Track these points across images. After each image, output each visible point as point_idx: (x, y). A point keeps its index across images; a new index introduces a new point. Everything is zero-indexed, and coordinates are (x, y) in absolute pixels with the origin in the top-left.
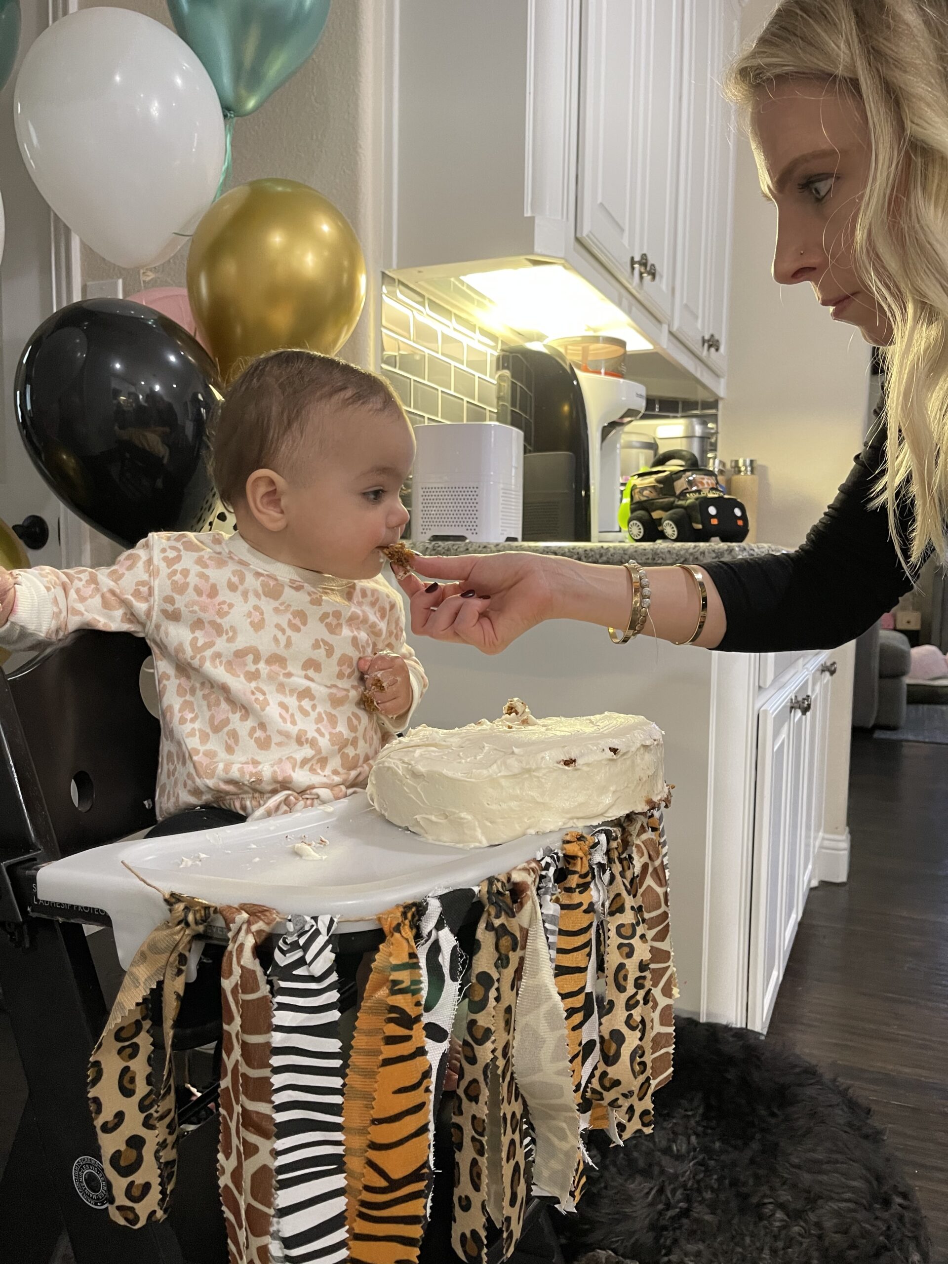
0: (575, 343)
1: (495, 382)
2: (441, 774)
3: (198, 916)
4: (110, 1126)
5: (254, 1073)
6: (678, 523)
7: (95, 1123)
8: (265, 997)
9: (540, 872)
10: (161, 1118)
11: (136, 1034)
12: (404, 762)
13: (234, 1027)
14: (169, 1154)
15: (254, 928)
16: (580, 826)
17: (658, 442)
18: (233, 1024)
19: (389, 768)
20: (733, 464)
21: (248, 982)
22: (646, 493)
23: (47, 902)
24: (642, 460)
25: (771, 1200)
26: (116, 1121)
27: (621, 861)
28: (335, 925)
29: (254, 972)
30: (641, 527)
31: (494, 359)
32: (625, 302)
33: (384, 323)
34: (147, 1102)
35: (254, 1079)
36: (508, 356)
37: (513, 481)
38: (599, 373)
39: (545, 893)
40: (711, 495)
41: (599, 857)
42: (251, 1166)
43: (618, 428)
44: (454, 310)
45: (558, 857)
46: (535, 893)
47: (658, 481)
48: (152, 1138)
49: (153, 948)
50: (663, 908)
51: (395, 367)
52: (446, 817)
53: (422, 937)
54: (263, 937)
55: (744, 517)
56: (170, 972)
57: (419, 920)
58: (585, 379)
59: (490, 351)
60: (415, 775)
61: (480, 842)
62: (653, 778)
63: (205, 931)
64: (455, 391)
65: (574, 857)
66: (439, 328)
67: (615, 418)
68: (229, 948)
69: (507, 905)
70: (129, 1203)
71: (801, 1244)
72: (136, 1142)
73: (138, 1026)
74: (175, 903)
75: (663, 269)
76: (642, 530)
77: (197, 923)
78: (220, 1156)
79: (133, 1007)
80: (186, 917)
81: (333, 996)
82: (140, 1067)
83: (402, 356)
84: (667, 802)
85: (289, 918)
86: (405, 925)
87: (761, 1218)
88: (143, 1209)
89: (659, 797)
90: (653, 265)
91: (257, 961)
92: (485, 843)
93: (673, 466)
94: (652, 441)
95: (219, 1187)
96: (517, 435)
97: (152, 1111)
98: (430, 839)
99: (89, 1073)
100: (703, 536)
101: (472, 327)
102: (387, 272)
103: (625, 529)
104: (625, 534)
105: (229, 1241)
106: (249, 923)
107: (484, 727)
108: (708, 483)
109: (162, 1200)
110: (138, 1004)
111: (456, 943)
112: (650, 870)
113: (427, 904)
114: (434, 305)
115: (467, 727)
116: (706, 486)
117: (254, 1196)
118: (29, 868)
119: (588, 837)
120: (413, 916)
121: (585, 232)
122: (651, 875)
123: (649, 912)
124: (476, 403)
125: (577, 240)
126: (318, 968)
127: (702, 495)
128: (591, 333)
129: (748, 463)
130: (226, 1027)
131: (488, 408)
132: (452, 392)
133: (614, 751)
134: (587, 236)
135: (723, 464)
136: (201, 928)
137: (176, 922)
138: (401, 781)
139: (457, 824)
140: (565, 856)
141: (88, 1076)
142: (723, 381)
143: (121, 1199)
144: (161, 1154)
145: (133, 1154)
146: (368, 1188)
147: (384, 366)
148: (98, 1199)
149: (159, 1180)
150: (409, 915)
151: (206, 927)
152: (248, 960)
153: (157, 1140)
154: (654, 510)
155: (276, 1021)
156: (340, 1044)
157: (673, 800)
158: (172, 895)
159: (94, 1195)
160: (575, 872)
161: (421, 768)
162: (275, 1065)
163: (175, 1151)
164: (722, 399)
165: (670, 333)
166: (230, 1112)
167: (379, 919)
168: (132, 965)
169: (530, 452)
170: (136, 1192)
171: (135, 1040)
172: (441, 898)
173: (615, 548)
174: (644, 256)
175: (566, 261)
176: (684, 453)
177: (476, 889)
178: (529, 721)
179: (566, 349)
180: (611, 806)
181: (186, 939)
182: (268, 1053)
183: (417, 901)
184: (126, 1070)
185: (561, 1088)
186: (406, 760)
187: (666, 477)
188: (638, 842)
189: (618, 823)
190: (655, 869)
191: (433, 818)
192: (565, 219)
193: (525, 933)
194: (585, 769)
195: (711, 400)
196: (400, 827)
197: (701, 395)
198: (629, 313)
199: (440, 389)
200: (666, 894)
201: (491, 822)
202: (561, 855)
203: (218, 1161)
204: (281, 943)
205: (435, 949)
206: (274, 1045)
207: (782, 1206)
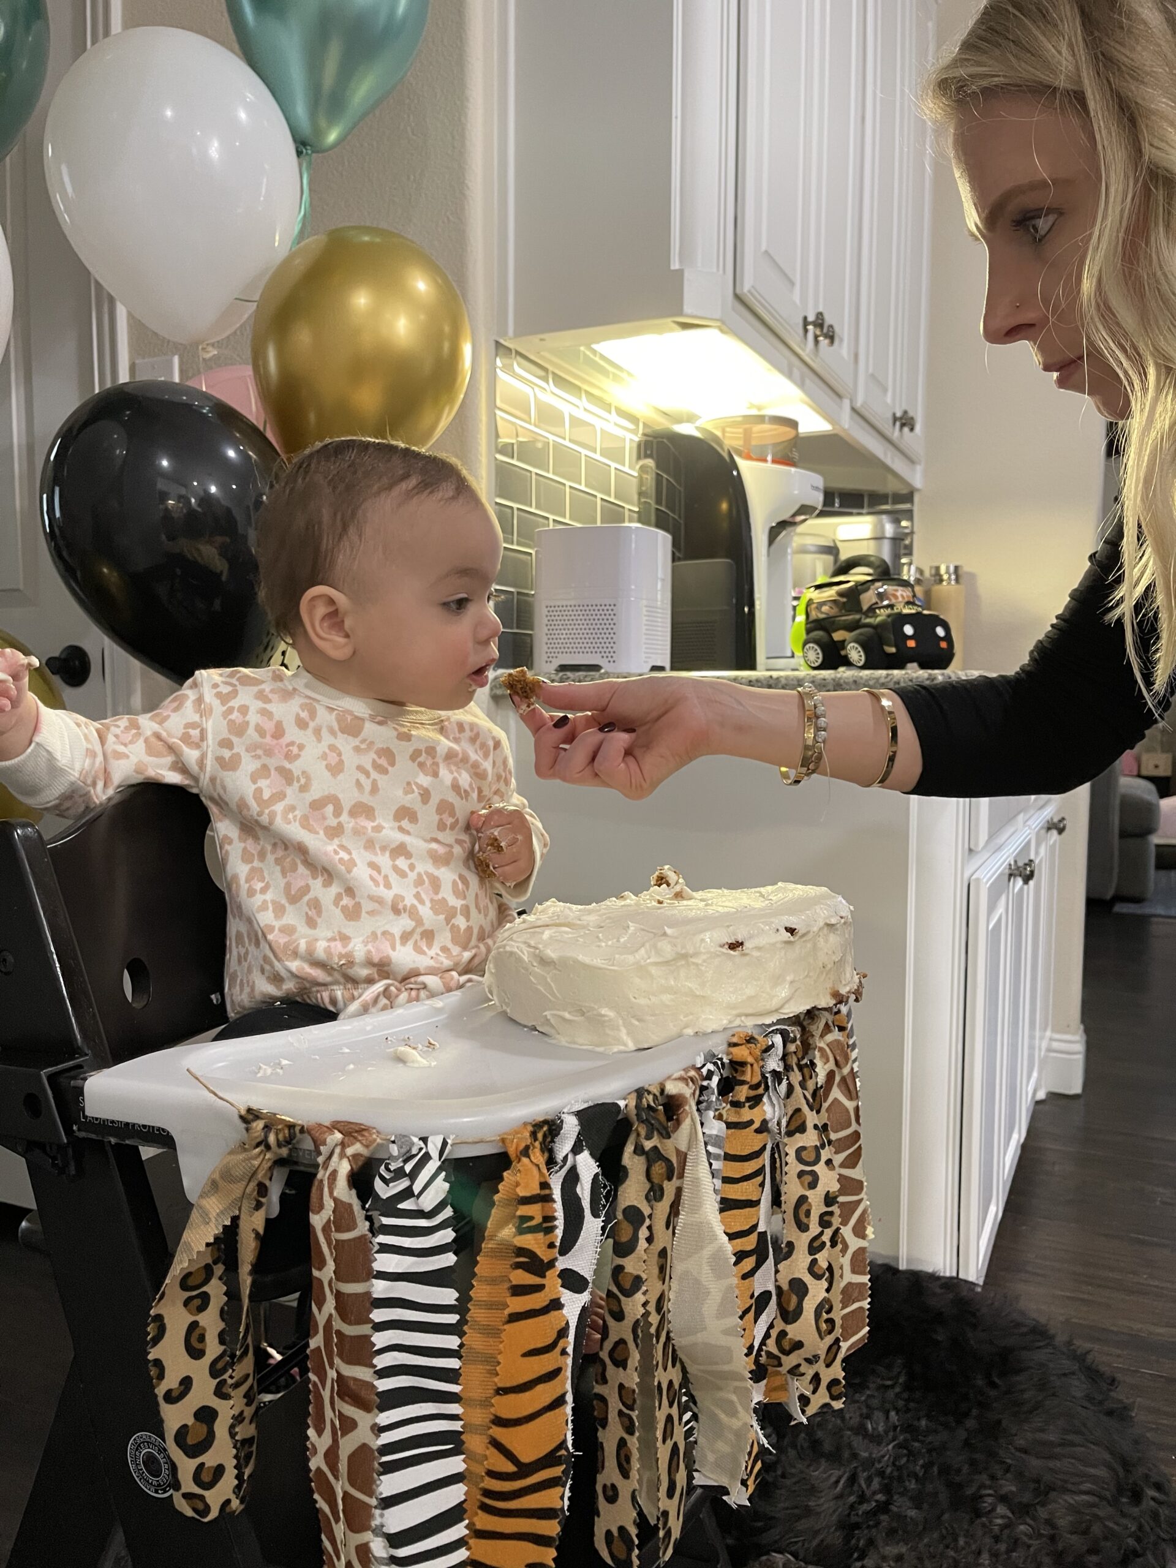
0: (734, 424)
1: (636, 474)
2: (576, 961)
3: (281, 1137)
4: (175, 1394)
5: (350, 1330)
6: (865, 645)
7: (156, 1391)
8: (363, 1236)
9: (700, 1082)
10: (236, 1385)
11: (206, 1281)
12: (529, 946)
13: (326, 1273)
14: (246, 1430)
15: (350, 1151)
16: (749, 1025)
17: (839, 545)
18: (325, 1269)
19: (511, 953)
20: (933, 572)
21: (342, 1218)
22: (825, 609)
23: (97, 1119)
24: (820, 569)
25: (990, 1492)
26: (182, 1388)
27: (801, 1068)
28: (449, 1147)
29: (350, 1205)
30: (819, 651)
31: (635, 445)
32: (796, 373)
33: (499, 403)
34: (220, 1365)
35: (351, 1337)
36: (652, 442)
37: (659, 597)
38: (765, 461)
39: (708, 1108)
40: (906, 611)
41: (774, 1063)
42: (348, 1445)
43: (789, 529)
44: (585, 387)
45: (723, 1064)
46: (694, 1108)
47: (841, 594)
48: (226, 1410)
49: (227, 1175)
50: (854, 1126)
51: (513, 457)
52: (583, 1014)
53: (556, 1163)
54: (360, 1163)
55: (948, 638)
56: (247, 1205)
57: (553, 1141)
58: (747, 469)
59: (629, 436)
60: (544, 962)
61: (625, 1045)
62: (839, 964)
63: (290, 1155)
64: (586, 485)
65: (743, 1064)
66: (566, 409)
67: (785, 516)
68: (319, 1176)
69: (660, 1123)
70: (198, 1491)
71: (1029, 1546)
72: (206, 1415)
73: (208, 1270)
74: (253, 1120)
75: (844, 331)
76: (821, 656)
77: (279, 1145)
78: (311, 1432)
79: (202, 1248)
80: (266, 1137)
81: (447, 1236)
82: (211, 1321)
83: (520, 443)
84: (858, 995)
85: (393, 1139)
86: (534, 1147)
87: (978, 1513)
88: (215, 1498)
89: (848, 989)
90: (831, 326)
91: (354, 1192)
92: (631, 1046)
93: (859, 575)
94: (832, 544)
95: (310, 1470)
96: (663, 540)
97: (226, 1376)
98: (563, 1041)
99: (149, 1329)
100: (897, 662)
101: (607, 407)
102: (502, 341)
103: (799, 653)
104: (799, 660)
105: (323, 1537)
106: (343, 1145)
107: (628, 901)
108: (902, 596)
109: (238, 1487)
110: (208, 1245)
111: (598, 1170)
112: (837, 1079)
113: (562, 1122)
114: (559, 381)
115: (607, 902)
116: (900, 599)
117: (352, 1482)
118: (75, 1078)
119: (760, 1038)
120: (545, 1136)
121: (746, 287)
122: (839, 1086)
123: (836, 1132)
124: (612, 500)
125: (737, 297)
126: (428, 1202)
127: (896, 611)
128: (755, 412)
129: (952, 569)
130: (316, 1273)
131: (627, 506)
132: (583, 488)
133: (791, 931)
134: (749, 291)
135: (920, 571)
136: (284, 1152)
137: (254, 1143)
138: (526, 969)
139: (597, 1022)
140: (731, 1061)
141: (149, 1334)
142: (919, 468)
143: (188, 1485)
144: (237, 1430)
145: (203, 1429)
146: (492, 1474)
147: (500, 457)
148: (159, 1485)
149: (235, 1462)
150: (540, 1136)
151: (290, 1150)
152: (343, 1190)
153: (232, 1412)
154: (835, 630)
155: (377, 1266)
156: (457, 1295)
157: (864, 991)
158: (249, 1110)
159: (154, 1480)
160: (743, 1083)
161: (551, 953)
162: (377, 1320)
163: (253, 1426)
164: (918, 490)
165: (853, 409)
166: (323, 1377)
167: (503, 1140)
168: (201, 1196)
169: (679, 559)
170: (206, 1477)
171: (204, 1289)
172: (579, 1114)
173: (787, 678)
174: (820, 315)
175: (723, 322)
176: (872, 559)
177: (622, 1103)
178: (684, 895)
179: (724, 432)
180: (787, 1001)
181: (266, 1165)
182: (368, 1305)
183: (549, 1117)
184: (194, 1325)
185: (729, 1350)
186: (532, 943)
187: (850, 588)
188: (822, 1044)
189: (796, 1020)
190: (843, 1079)
191: (567, 1015)
192: (721, 271)
193: (683, 1157)
194: (756, 954)
195: (904, 491)
196: (525, 1026)
197: (891, 486)
198: (801, 385)
199: (568, 483)
200: (857, 1109)
201: (638, 1020)
202: (726, 1060)
203: (308, 1438)
204: (382, 1170)
205: (572, 1177)
206: (375, 1296)
207: (1004, 1499)
